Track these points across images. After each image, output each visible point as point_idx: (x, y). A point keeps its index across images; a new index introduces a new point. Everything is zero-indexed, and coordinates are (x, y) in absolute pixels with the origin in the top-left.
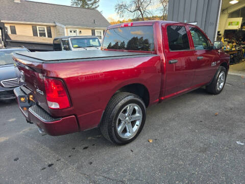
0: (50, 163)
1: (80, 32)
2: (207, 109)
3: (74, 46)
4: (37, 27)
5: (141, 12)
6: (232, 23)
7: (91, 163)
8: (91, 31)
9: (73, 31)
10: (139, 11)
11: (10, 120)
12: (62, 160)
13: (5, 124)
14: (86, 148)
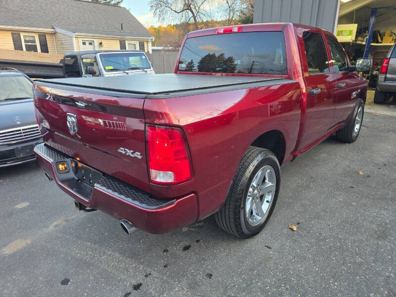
0: (134, 282)
1: (101, 44)
2: (348, 166)
3: (107, 68)
4: (22, 35)
5: (192, 12)
6: (342, 32)
7: (210, 276)
8: (118, 43)
9: (87, 43)
10: (190, 12)
11: (19, 206)
12: (154, 274)
13: (11, 214)
14: (186, 248)
